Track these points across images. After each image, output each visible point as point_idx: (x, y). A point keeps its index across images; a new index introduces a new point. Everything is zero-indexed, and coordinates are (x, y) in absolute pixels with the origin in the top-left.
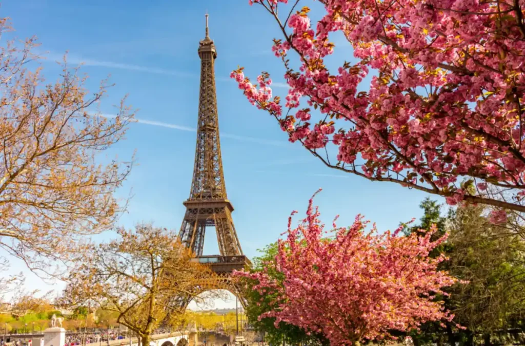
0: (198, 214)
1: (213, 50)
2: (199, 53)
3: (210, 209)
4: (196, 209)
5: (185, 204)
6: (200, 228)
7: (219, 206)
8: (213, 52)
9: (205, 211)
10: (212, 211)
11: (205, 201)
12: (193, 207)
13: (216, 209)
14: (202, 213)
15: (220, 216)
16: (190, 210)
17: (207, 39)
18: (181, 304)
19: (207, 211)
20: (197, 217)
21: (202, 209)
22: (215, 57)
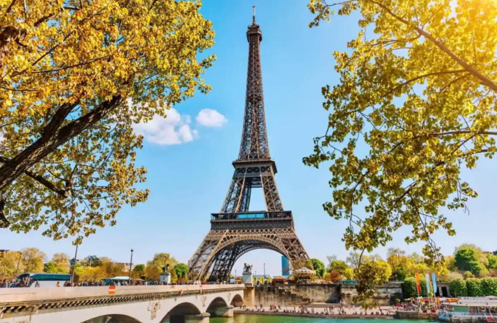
0: (245, 173)
1: (259, 32)
2: (248, 36)
3: (257, 168)
4: (244, 169)
5: (234, 164)
6: (246, 189)
7: (265, 165)
8: (259, 34)
9: (252, 170)
10: (259, 169)
11: (252, 161)
12: (241, 167)
13: (262, 168)
14: (250, 172)
15: (266, 174)
16: (238, 169)
17: (254, 24)
18: (228, 263)
19: (254, 170)
20: (245, 175)
21: (249, 168)
22: (261, 39)
